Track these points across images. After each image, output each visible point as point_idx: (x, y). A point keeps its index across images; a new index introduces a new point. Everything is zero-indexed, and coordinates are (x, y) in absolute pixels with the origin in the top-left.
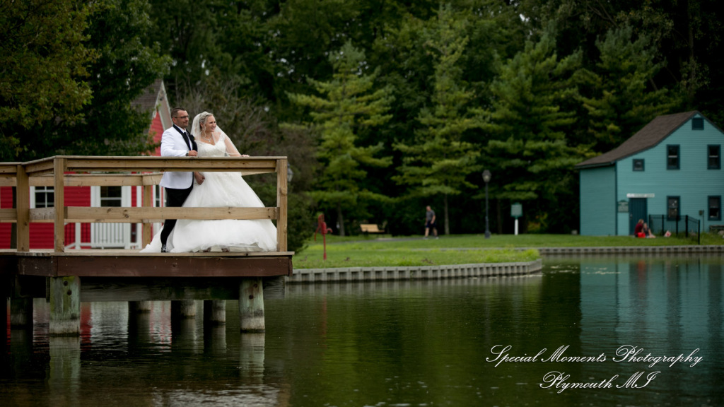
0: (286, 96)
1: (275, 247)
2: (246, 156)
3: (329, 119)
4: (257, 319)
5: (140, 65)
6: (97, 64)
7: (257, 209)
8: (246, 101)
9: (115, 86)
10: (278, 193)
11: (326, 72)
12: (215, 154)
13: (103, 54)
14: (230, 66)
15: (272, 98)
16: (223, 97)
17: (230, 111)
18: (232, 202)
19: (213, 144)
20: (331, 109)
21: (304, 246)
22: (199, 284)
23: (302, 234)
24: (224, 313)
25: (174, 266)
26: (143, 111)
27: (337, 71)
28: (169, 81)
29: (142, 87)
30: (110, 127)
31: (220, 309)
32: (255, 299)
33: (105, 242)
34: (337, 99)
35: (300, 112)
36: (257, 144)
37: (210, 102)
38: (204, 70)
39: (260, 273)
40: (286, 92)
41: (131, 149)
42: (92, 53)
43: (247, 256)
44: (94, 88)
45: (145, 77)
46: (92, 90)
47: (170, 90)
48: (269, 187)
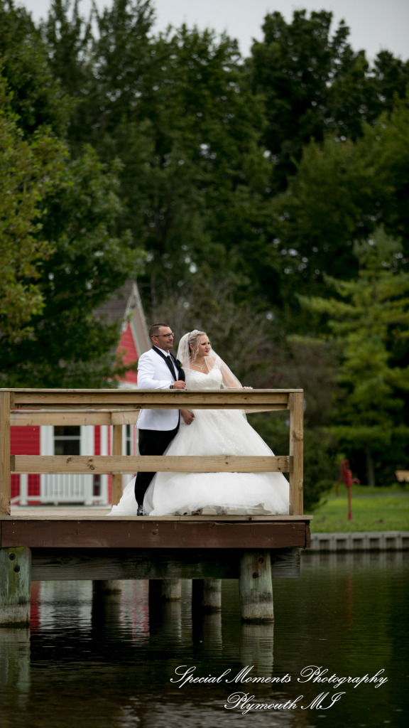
0: (297, 300)
1: (287, 510)
2: (250, 389)
3: (354, 330)
4: (264, 605)
5: (107, 262)
6: (50, 261)
7: (263, 459)
8: (245, 307)
9: (73, 291)
10: (291, 437)
11: (350, 267)
12: (209, 386)
13: (59, 248)
14: (223, 261)
15: (277, 303)
16: (214, 303)
17: (224, 321)
18: (231, 448)
19: (206, 371)
20: (356, 317)
21: (322, 500)
22: (186, 557)
23: (318, 485)
24: (219, 596)
25: (154, 534)
26: (110, 322)
27: (364, 267)
28: (143, 281)
29: (108, 292)
30: (66, 344)
31: (213, 590)
32: (260, 579)
33: (59, 496)
34: (364, 304)
35: (316, 321)
36: (259, 366)
37: (197, 310)
38: (189, 266)
39: (268, 543)
40: (297, 295)
41: (94, 373)
42: (43, 247)
43: (250, 521)
44: (46, 292)
45: (112, 278)
46: (43, 296)
47: (145, 294)
48: (274, 423)
